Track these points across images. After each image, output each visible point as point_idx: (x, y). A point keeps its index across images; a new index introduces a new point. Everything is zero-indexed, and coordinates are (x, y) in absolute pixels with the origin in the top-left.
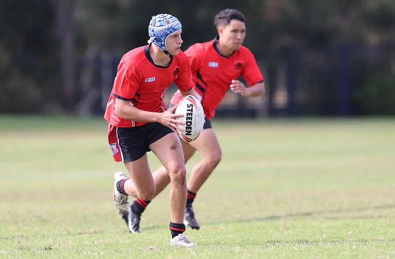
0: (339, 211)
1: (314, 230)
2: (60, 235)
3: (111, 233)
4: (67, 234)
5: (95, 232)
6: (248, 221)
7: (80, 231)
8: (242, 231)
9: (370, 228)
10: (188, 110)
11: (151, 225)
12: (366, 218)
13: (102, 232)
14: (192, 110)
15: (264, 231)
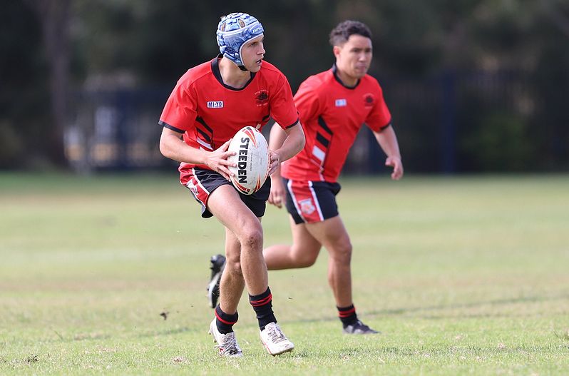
0: (441, 307)
1: (406, 334)
2: (49, 341)
3: (121, 338)
4: (59, 340)
5: (98, 337)
6: (313, 320)
7: (76, 335)
8: (305, 335)
9: (485, 331)
10: (241, 146)
11: (177, 327)
12: (479, 316)
13: (108, 337)
15: (336, 336)
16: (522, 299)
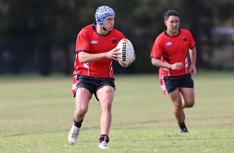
9: (137, 134)
10: (123, 46)
14: (125, 46)
16: (152, 122)
